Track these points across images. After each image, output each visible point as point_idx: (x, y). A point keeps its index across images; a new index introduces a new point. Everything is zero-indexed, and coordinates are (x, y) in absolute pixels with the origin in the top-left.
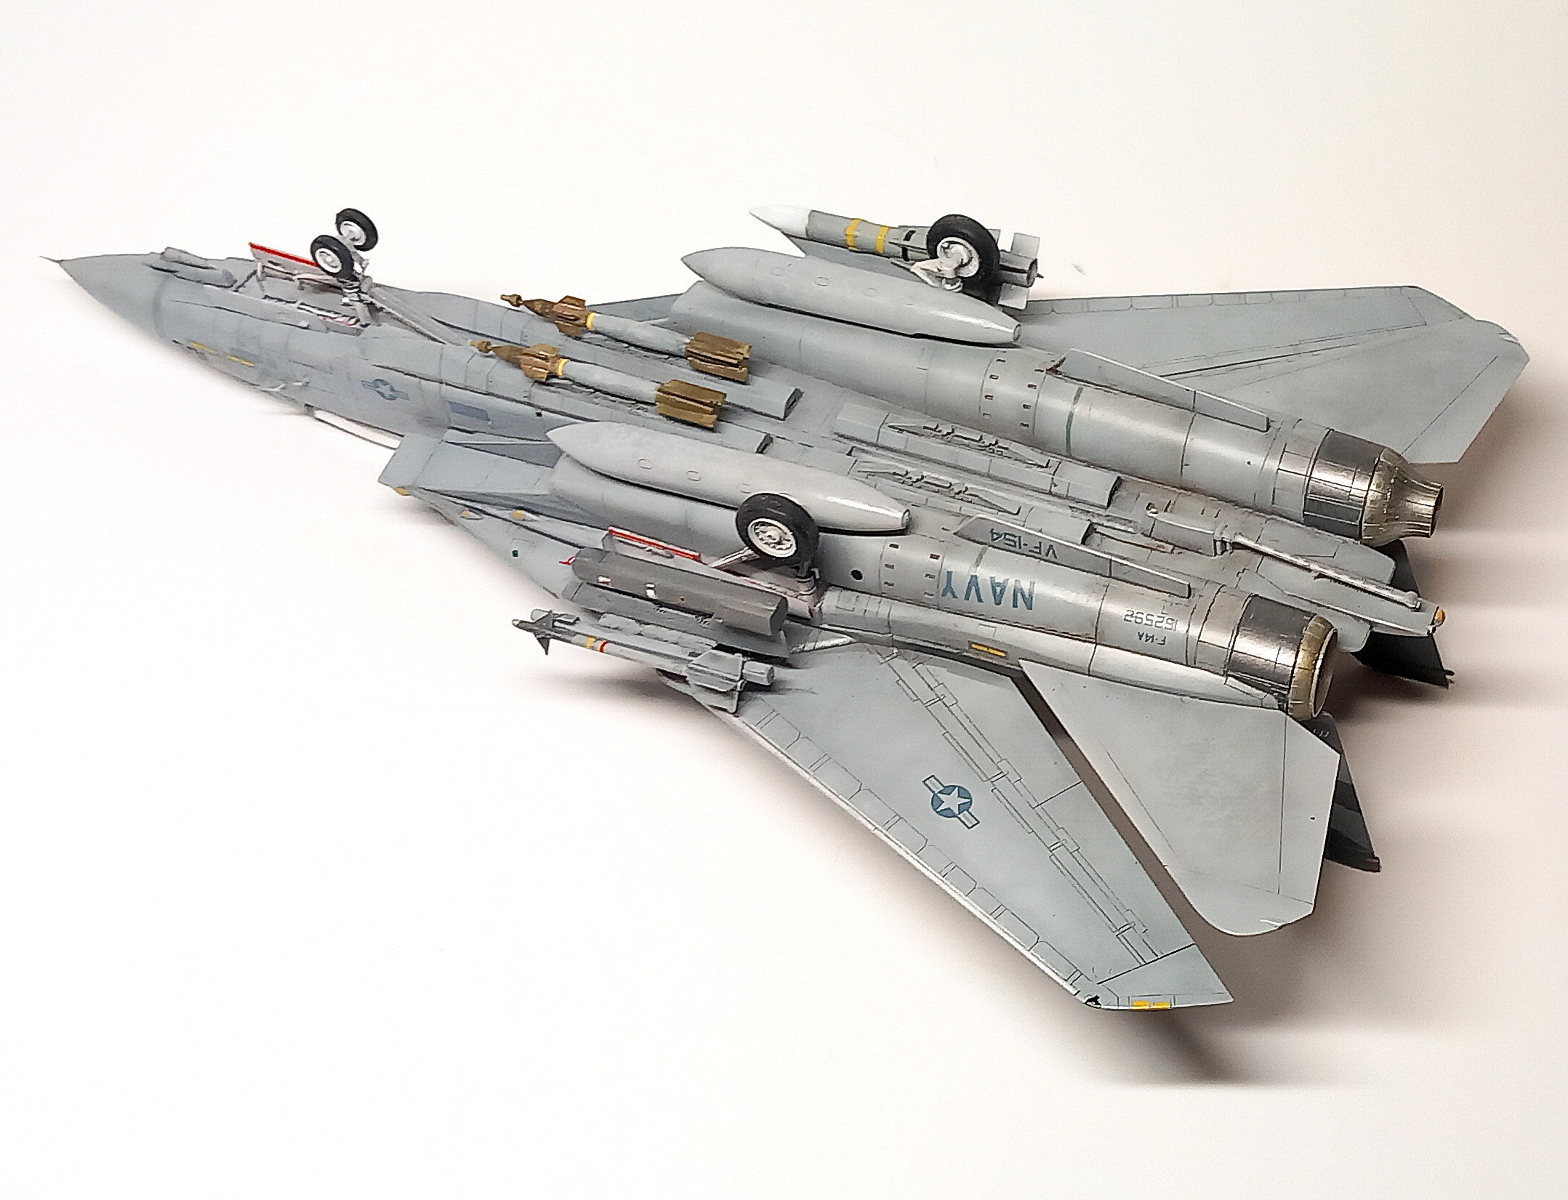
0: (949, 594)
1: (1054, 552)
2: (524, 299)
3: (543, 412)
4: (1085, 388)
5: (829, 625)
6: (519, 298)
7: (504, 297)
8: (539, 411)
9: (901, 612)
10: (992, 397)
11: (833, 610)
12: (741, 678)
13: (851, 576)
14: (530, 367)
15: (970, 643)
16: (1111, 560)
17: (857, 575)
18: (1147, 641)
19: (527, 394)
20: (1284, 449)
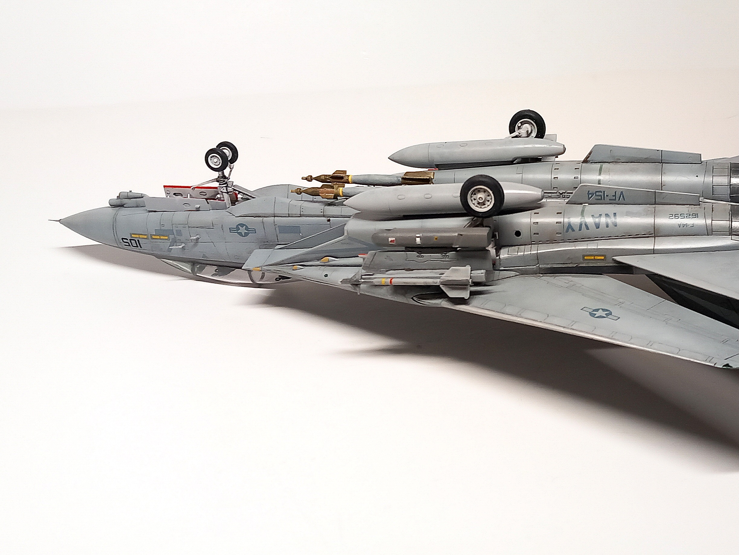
0: (570, 230)
1: (623, 196)
2: (313, 177)
3: (331, 219)
4: (603, 165)
5: (504, 267)
6: (311, 176)
7: (303, 178)
8: (329, 218)
9: (543, 249)
10: (557, 178)
11: (506, 259)
12: (471, 278)
13: (515, 235)
14: (325, 194)
15: (584, 256)
16: (655, 192)
17: (518, 234)
18: (683, 227)
19: (322, 211)
20: (713, 168)
